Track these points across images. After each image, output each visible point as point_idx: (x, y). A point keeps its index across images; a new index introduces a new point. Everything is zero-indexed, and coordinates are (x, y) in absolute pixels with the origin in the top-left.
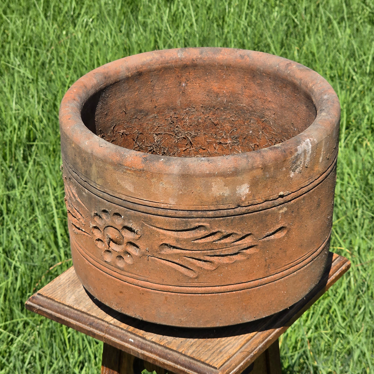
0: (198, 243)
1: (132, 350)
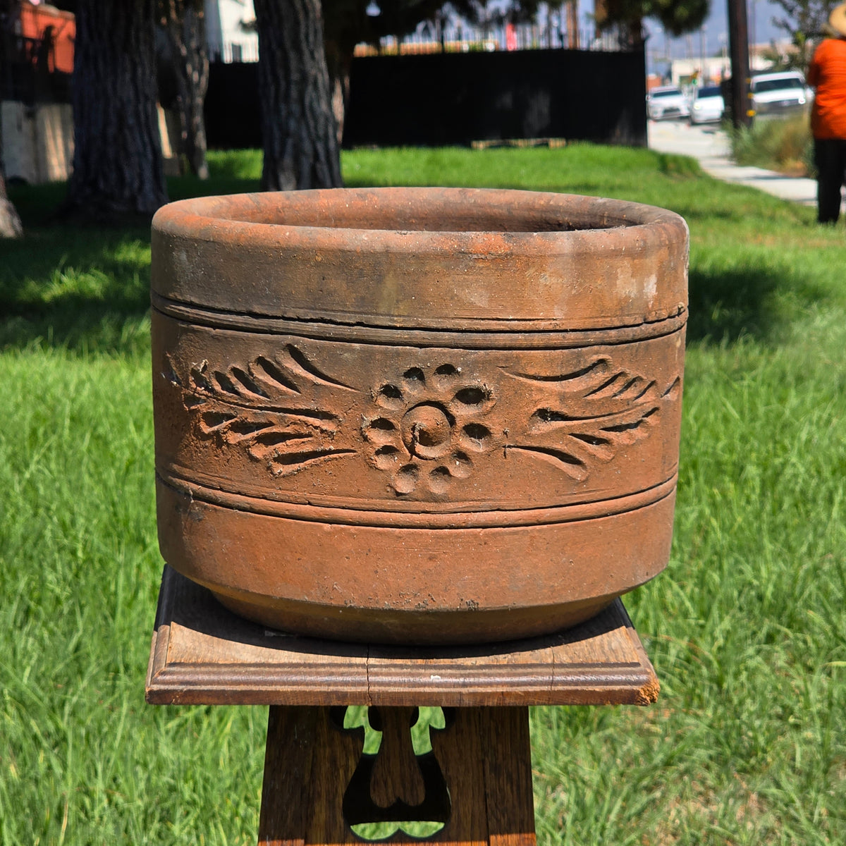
0: (593, 400)
1: (447, 694)
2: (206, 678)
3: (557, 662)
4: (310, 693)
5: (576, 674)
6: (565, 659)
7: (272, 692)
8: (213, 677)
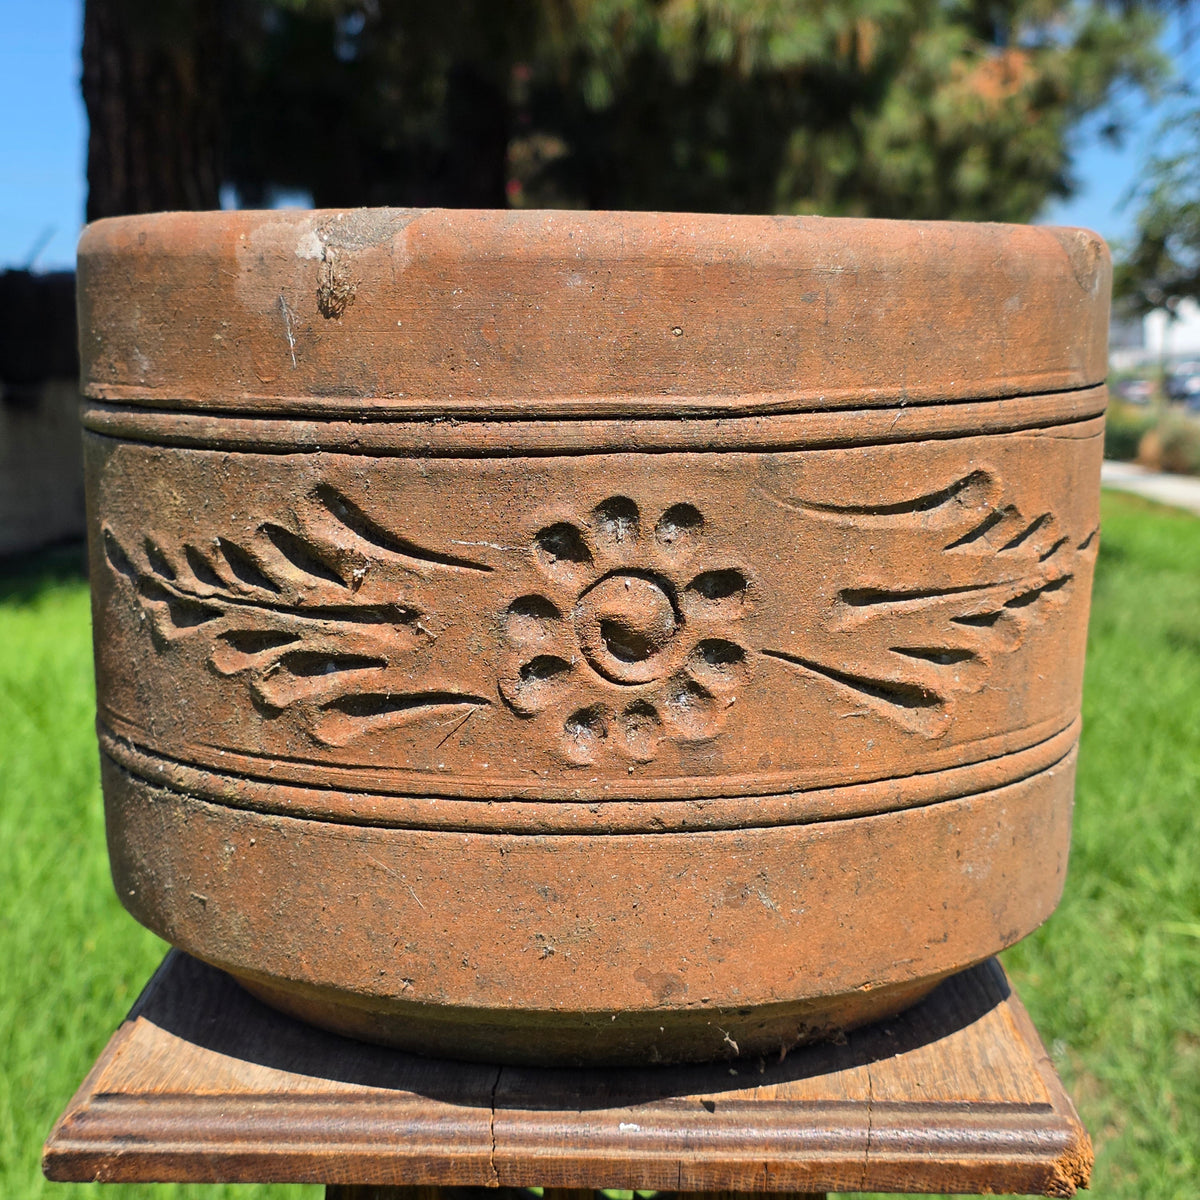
1: (651, 1164)
2: (168, 1125)
3: (877, 1098)
4: (373, 1160)
5: (918, 1126)
6: (895, 1091)
7: (296, 1157)
8: (182, 1125)
